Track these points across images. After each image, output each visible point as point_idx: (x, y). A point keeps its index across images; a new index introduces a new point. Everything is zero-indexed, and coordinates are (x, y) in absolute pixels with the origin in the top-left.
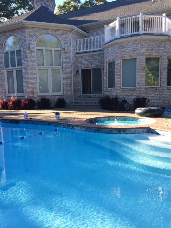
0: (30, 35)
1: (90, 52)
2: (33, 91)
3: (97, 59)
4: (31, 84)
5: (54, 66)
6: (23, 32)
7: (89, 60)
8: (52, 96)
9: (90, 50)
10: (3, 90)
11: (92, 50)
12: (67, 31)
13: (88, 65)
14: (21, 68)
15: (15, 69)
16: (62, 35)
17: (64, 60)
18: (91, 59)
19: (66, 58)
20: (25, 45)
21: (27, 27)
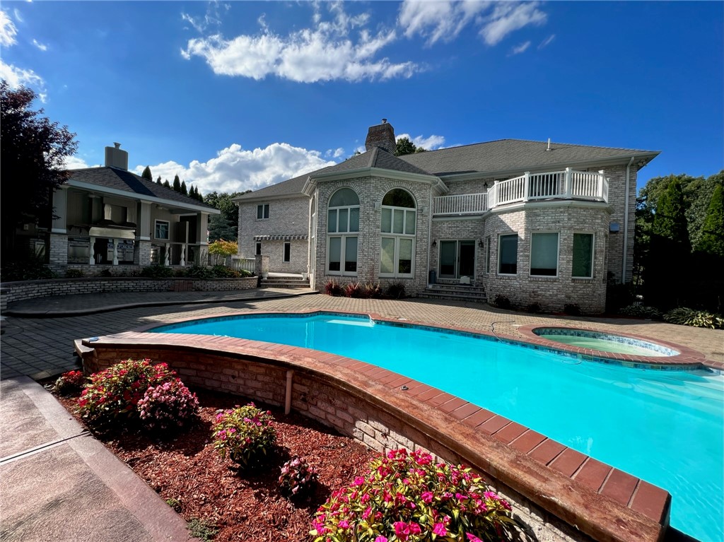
0: (376, 188)
1: (458, 216)
2: (373, 269)
3: (468, 227)
4: (372, 260)
5: (404, 234)
6: (366, 183)
7: (454, 227)
8: (398, 278)
9: (457, 213)
10: (322, 264)
11: (460, 213)
12: (427, 184)
13: (452, 234)
14: (358, 235)
15: (345, 235)
16: (420, 190)
17: (420, 226)
18: (458, 227)
19: (423, 223)
20: (367, 202)
21: (374, 177)
